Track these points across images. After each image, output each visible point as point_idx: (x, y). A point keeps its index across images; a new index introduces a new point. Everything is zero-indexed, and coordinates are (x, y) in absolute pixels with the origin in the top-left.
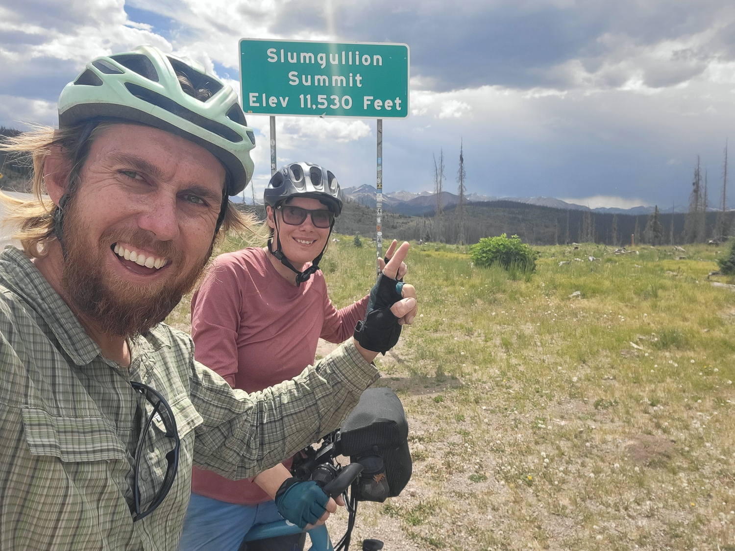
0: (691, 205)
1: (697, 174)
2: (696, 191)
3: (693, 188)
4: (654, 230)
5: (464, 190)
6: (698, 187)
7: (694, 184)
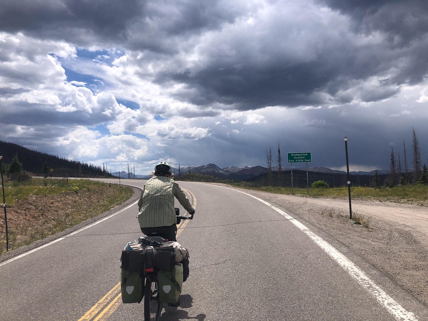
0: (391, 169)
1: (392, 155)
2: (393, 163)
3: (391, 162)
4: (376, 182)
5: (281, 166)
6: (393, 161)
7: (391, 160)
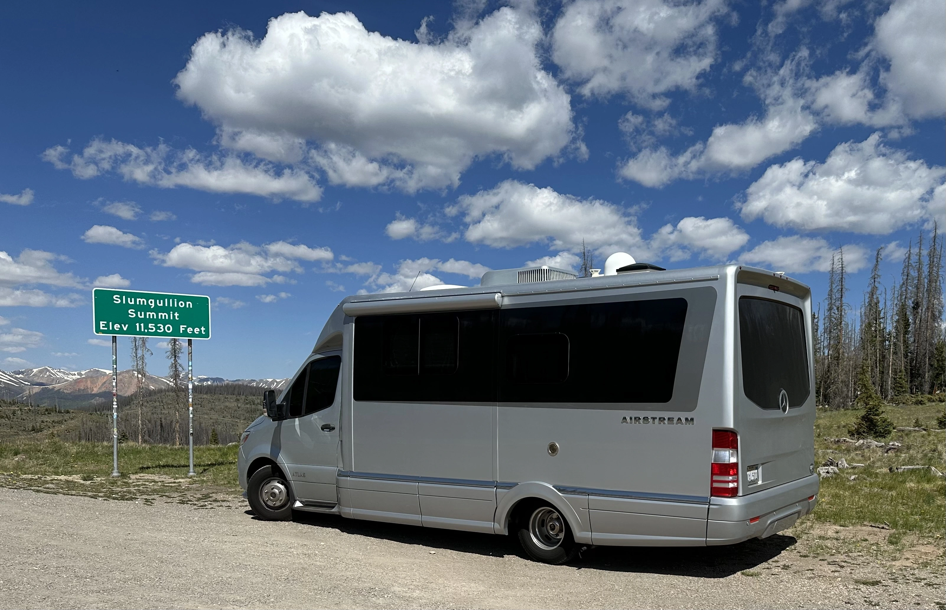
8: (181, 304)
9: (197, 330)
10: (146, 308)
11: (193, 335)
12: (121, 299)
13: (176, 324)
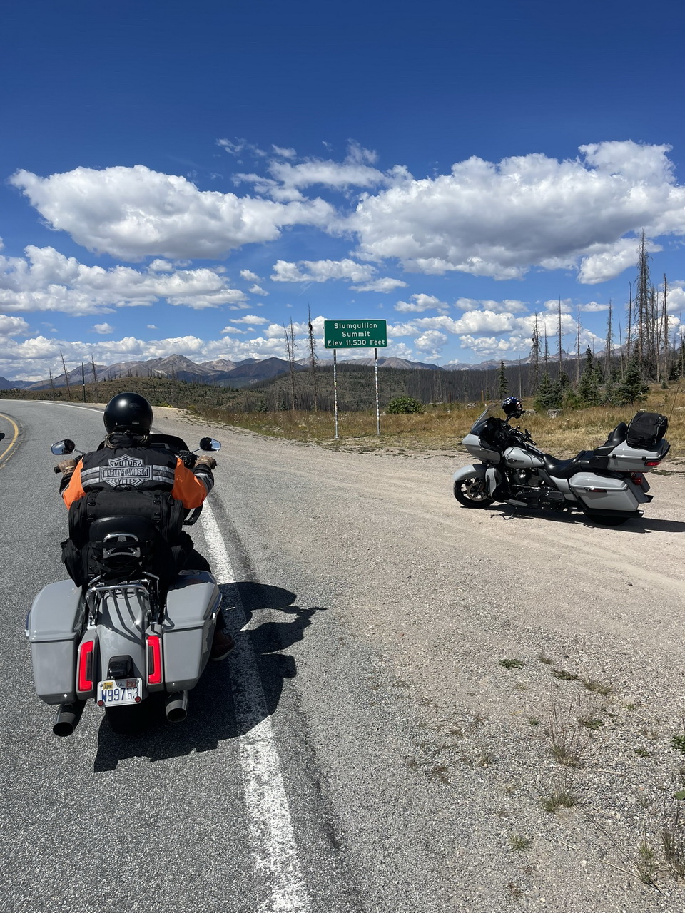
8: (371, 327)
9: (380, 342)
10: (352, 330)
11: (378, 346)
12: (338, 325)
13: (368, 339)
